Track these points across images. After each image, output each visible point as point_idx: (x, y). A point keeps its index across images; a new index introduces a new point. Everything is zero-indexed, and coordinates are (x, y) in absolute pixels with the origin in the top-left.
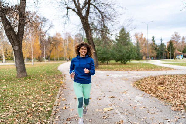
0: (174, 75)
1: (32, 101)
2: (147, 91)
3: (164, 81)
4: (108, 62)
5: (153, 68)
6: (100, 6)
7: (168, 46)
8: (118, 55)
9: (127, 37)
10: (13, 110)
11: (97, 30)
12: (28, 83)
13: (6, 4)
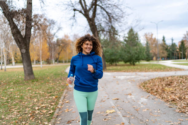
0: (183, 76)
1: (37, 103)
2: (153, 92)
3: (172, 82)
4: (117, 63)
5: (162, 69)
6: (107, 7)
7: (179, 46)
8: (126, 57)
9: (136, 38)
10: (17, 112)
11: (105, 31)
12: (35, 85)
13: (13, 8)
